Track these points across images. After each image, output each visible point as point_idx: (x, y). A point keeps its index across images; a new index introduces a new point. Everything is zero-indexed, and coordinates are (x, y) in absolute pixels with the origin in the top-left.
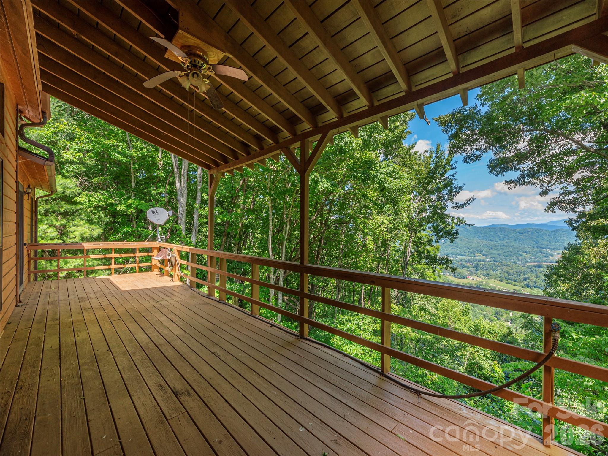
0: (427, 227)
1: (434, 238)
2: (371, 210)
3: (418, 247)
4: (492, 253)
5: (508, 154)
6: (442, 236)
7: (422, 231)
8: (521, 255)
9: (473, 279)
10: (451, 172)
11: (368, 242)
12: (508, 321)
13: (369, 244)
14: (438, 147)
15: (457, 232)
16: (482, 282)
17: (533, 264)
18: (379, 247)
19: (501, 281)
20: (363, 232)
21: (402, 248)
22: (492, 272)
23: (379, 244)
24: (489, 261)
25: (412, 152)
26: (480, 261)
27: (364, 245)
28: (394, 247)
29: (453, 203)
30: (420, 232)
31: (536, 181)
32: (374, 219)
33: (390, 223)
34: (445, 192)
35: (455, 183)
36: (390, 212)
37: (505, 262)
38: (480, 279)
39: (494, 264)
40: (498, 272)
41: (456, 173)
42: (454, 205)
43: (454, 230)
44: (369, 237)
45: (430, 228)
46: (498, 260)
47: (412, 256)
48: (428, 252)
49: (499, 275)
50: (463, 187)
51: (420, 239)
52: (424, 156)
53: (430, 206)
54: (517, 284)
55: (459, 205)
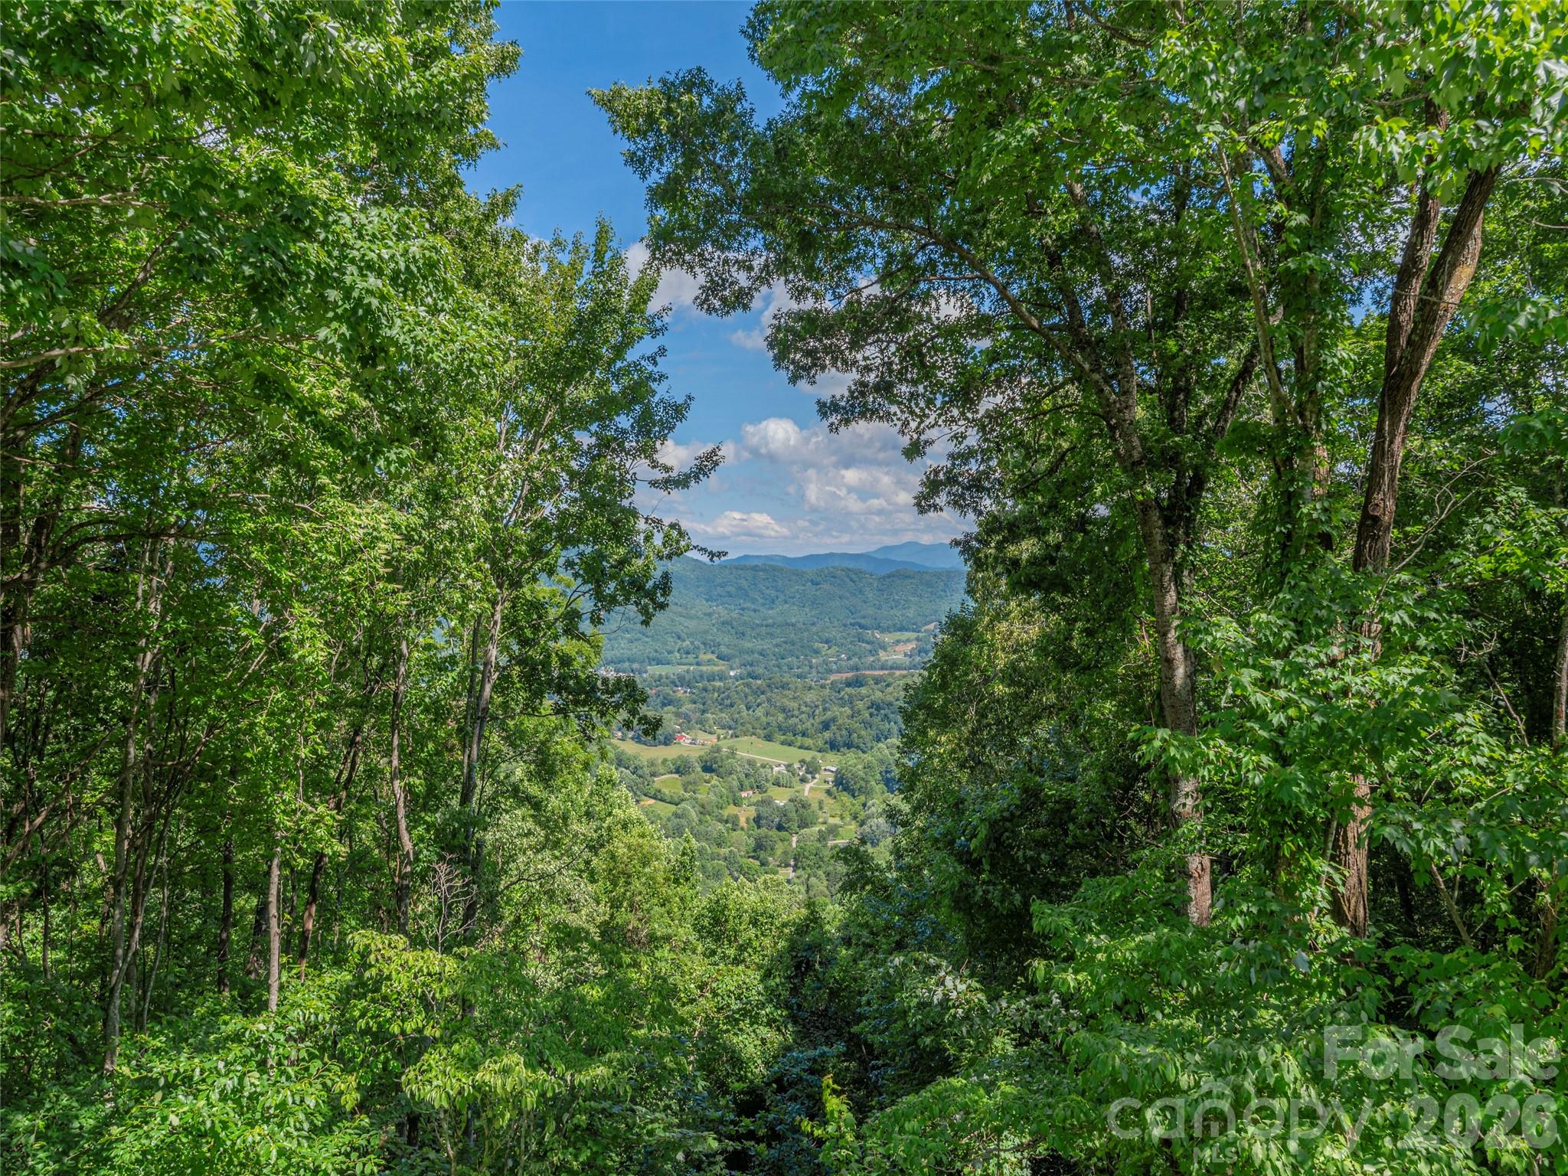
0: (561, 561)
1: (585, 605)
2: (313, 474)
3: (524, 642)
4: (742, 652)
5: (828, 305)
6: (613, 600)
7: (543, 576)
8: (817, 652)
9: (693, 742)
10: (645, 347)
11: (295, 636)
12: (787, 865)
13: (301, 643)
14: (603, 234)
15: (665, 585)
16: (718, 750)
17: (844, 676)
18: (355, 652)
19: (769, 738)
20: (271, 582)
21: (459, 649)
22: (745, 713)
23: (357, 638)
24: (736, 678)
25: (504, 224)
26: (711, 678)
27: (280, 652)
28: (428, 647)
29: (654, 465)
30: (534, 579)
31: (894, 409)
32: (328, 515)
33: (409, 539)
34: (624, 421)
35: (661, 390)
36: (408, 488)
37: (777, 678)
38: (714, 738)
39: (748, 685)
40: (760, 712)
41: (662, 351)
42: (659, 475)
43: (657, 574)
44: (298, 608)
45: (569, 564)
46: (760, 670)
47: (503, 685)
48: (566, 661)
49: (764, 719)
50: (686, 406)
51: (536, 607)
52: (550, 261)
53: (573, 475)
54: (808, 742)
55: (674, 474)
